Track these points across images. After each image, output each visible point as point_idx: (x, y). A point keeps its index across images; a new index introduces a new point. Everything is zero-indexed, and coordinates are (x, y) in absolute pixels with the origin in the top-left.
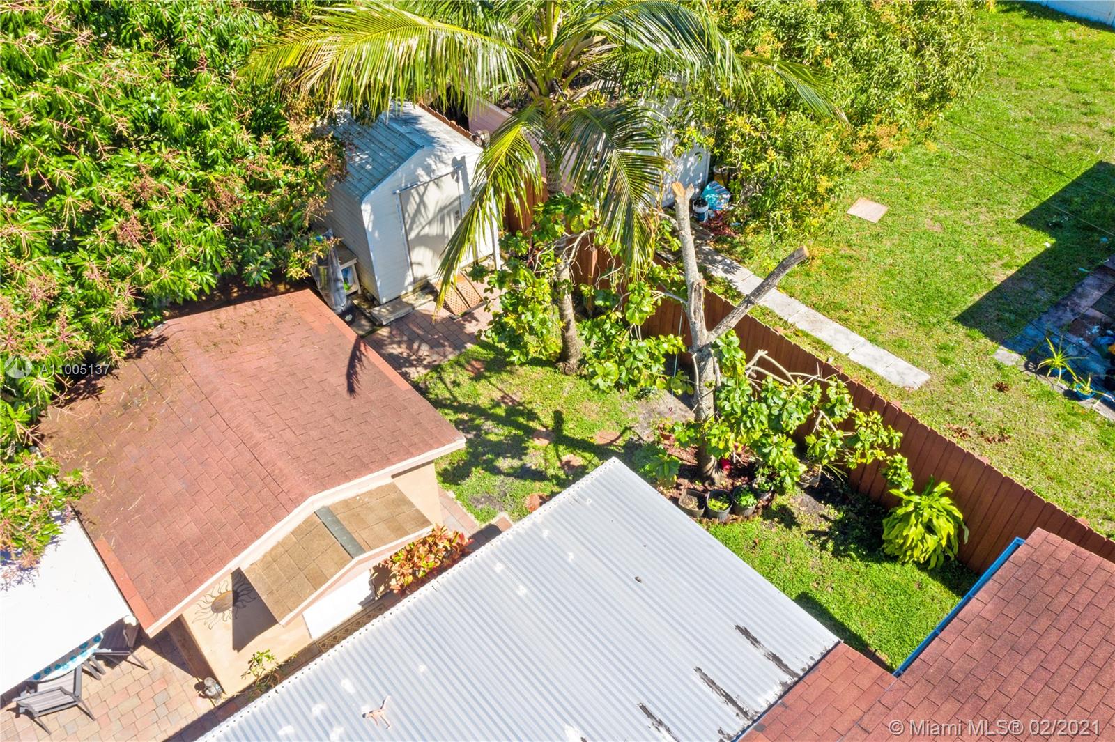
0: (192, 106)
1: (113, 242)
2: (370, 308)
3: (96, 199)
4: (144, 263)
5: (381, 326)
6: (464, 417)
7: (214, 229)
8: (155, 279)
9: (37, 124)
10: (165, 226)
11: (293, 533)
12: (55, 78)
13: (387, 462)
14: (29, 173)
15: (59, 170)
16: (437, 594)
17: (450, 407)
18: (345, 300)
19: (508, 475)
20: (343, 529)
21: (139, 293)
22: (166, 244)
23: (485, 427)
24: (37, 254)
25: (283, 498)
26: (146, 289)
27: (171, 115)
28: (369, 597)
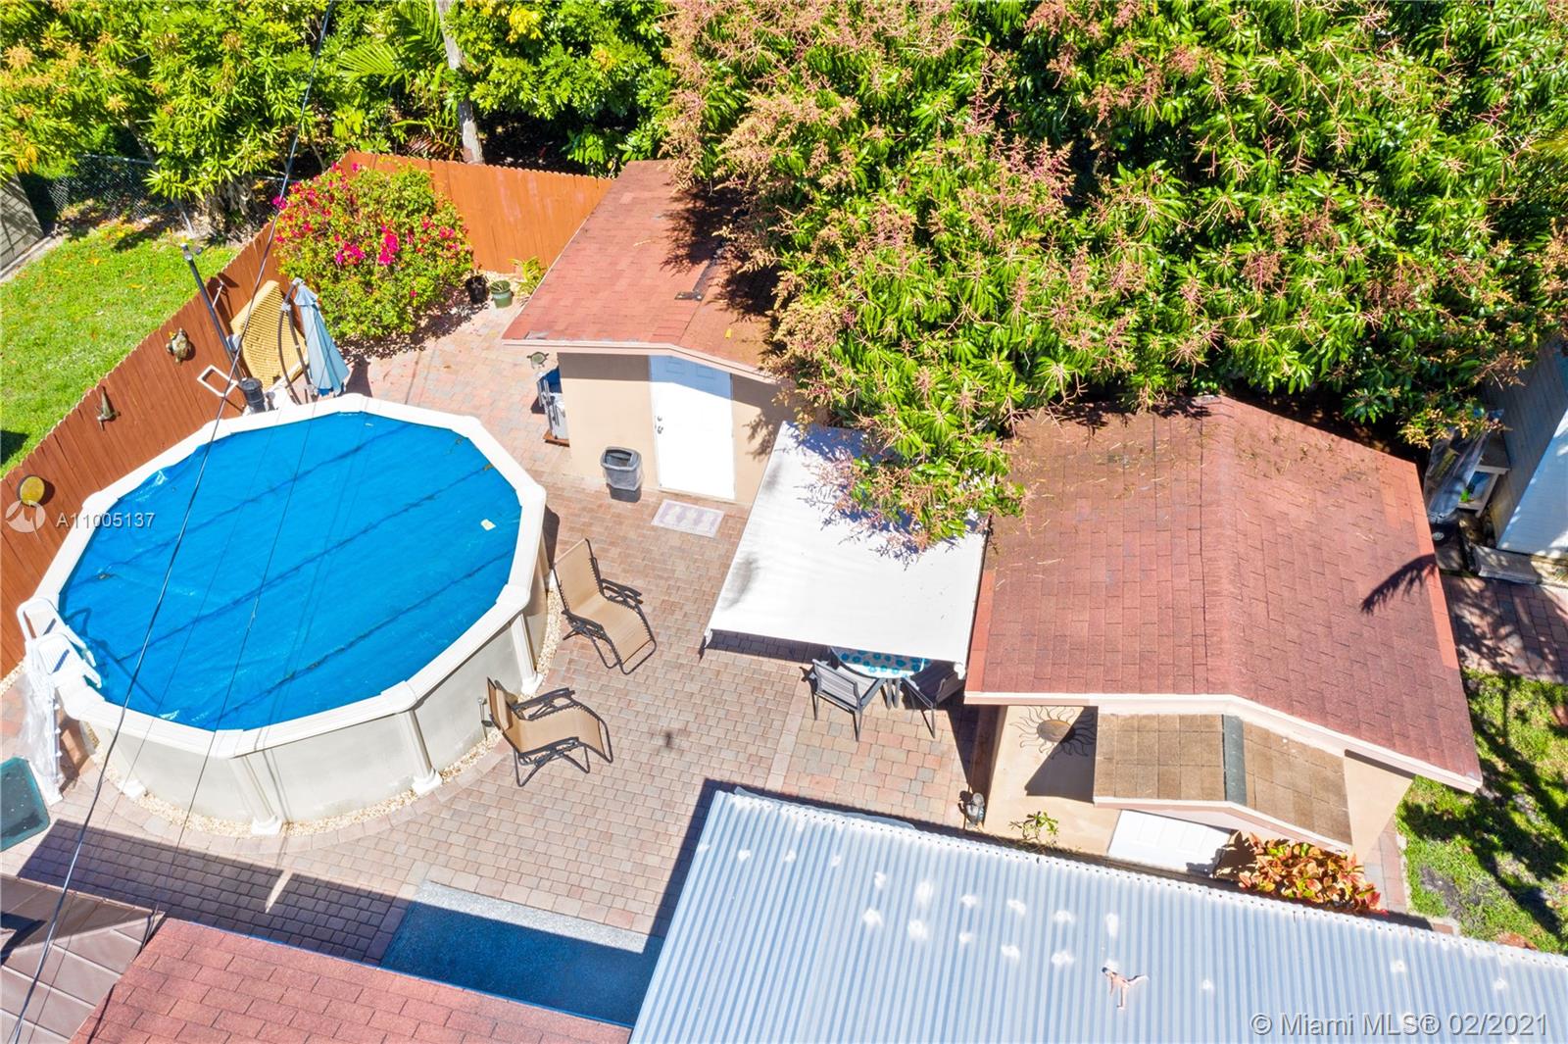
0: (1442, 157)
1: (1235, 270)
2: (1477, 543)
3: (1252, 212)
4: (1250, 313)
5: (1475, 574)
6: (1500, 765)
7: (1357, 319)
8: (1249, 338)
9: (1252, 97)
10: (1306, 283)
11: (1182, 718)
12: (1307, 52)
13: (1354, 729)
14: (1204, 147)
15: (1236, 160)
16: (1293, 925)
17: (1491, 740)
18: (1450, 511)
19: (1503, 883)
20: (1241, 760)
21: (1220, 342)
22: (1290, 304)
23: (1520, 801)
24: (1149, 238)
25: (1200, 672)
26: (1232, 342)
27: (1409, 158)
28: (1203, 866)
